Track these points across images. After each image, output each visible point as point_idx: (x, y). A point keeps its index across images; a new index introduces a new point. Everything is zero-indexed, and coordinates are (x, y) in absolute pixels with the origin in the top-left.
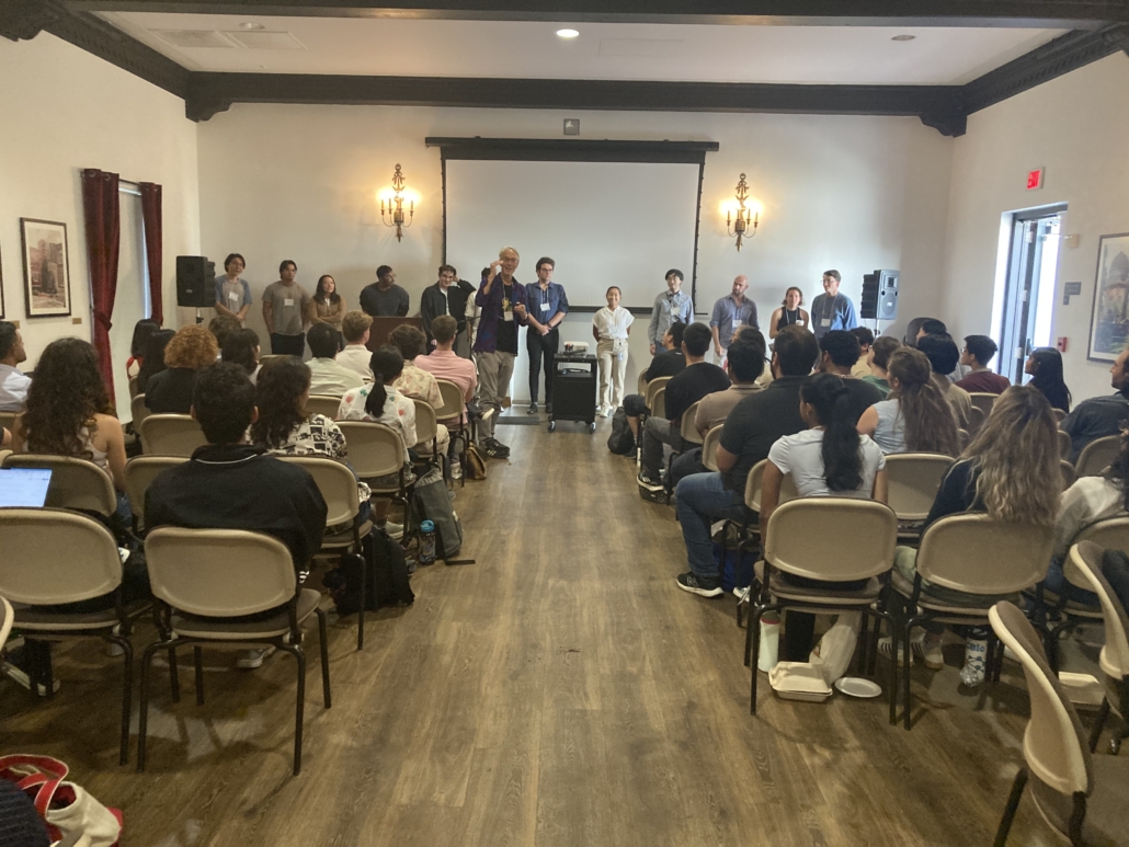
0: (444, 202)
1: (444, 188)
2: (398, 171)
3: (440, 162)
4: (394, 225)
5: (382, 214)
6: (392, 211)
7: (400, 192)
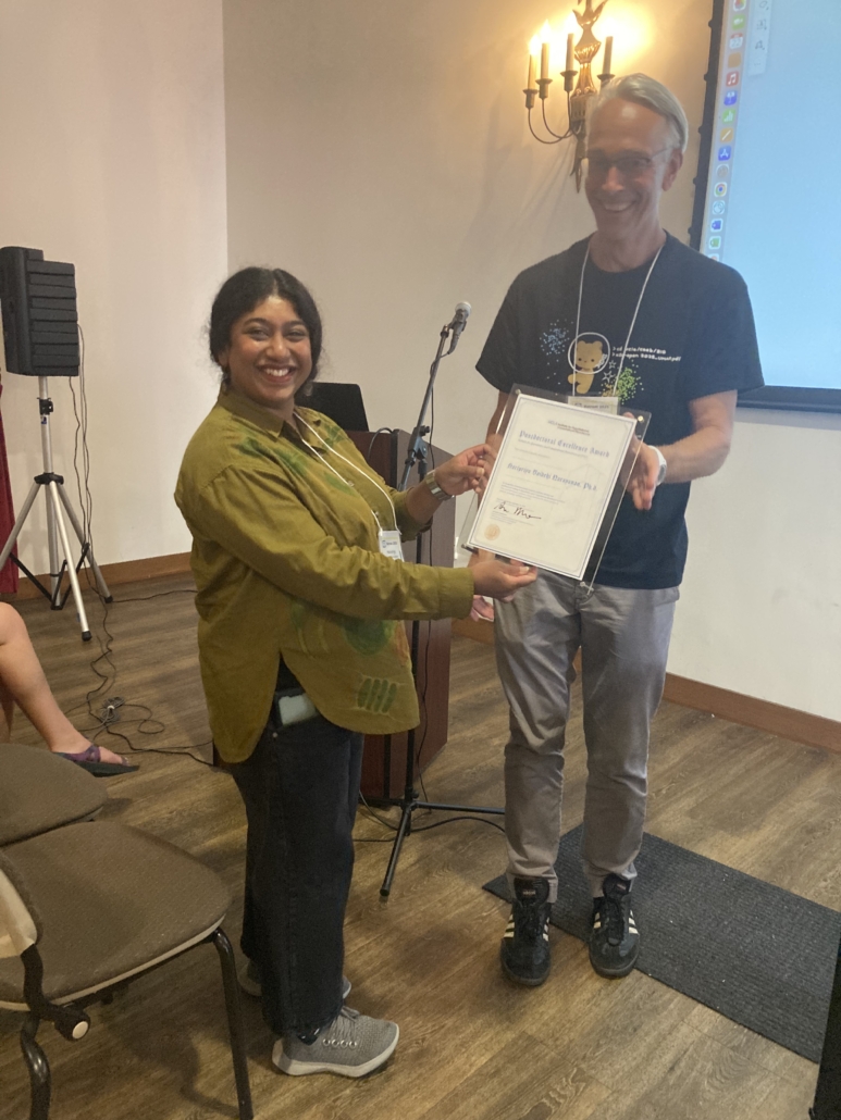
0: (716, 23)
4: (565, 137)
5: (529, 105)
6: (550, 87)
7: (592, 23)
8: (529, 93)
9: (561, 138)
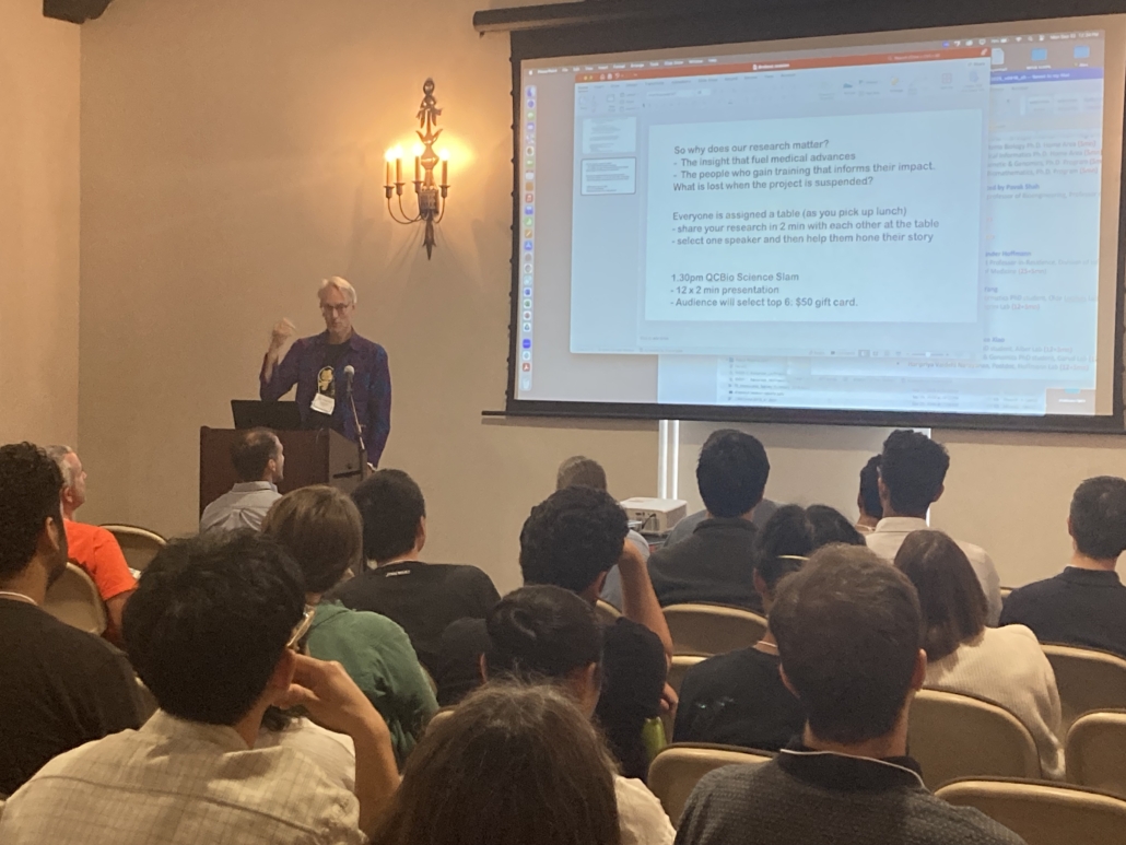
0: (516, 161)
1: (516, 127)
2: (429, 96)
3: (509, 65)
4: (416, 220)
5: (388, 196)
6: (404, 188)
7: (432, 143)
8: (389, 189)
9: (412, 221)
